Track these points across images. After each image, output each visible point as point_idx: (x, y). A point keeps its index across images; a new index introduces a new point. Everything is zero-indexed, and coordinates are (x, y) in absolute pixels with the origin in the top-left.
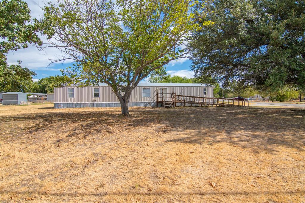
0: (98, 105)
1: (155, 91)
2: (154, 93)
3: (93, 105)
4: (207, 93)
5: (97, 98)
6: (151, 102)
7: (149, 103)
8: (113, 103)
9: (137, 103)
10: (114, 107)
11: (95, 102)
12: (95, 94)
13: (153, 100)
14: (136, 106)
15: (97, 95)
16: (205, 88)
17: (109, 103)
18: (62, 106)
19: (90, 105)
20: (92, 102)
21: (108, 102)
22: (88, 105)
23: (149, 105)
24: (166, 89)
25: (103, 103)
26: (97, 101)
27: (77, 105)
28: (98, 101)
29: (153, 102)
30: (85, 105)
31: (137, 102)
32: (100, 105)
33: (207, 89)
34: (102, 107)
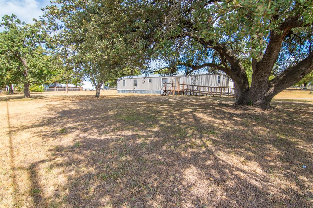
0: (136, 92)
1: (171, 80)
2: (170, 82)
4: (221, 81)
5: (135, 87)
8: (144, 91)
10: (145, 93)
11: (135, 90)
14: (157, 93)
15: (136, 85)
16: (219, 75)
17: (142, 91)
19: (132, 91)
24: (180, 78)
25: (138, 90)
27: (127, 91)
30: (130, 92)
31: (158, 90)
34: (138, 93)
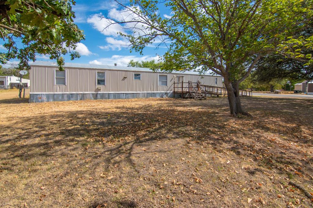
0: (103, 96)
1: (172, 79)
2: (171, 81)
3: (95, 97)
4: (217, 82)
5: (101, 87)
6: (168, 92)
7: (166, 93)
8: (123, 93)
9: (153, 93)
10: (125, 98)
11: (99, 92)
12: (98, 80)
13: (170, 90)
14: (152, 97)
15: (101, 82)
16: (216, 77)
17: (118, 94)
18: (44, 98)
19: (91, 96)
20: (94, 93)
21: (117, 92)
22: (88, 96)
23: (166, 96)
24: (183, 77)
25: (110, 93)
26: (101, 90)
27: (70, 97)
28: (103, 90)
29: (170, 92)
30: (83, 97)
32: (107, 96)
33: (218, 78)
34: (109, 99)
